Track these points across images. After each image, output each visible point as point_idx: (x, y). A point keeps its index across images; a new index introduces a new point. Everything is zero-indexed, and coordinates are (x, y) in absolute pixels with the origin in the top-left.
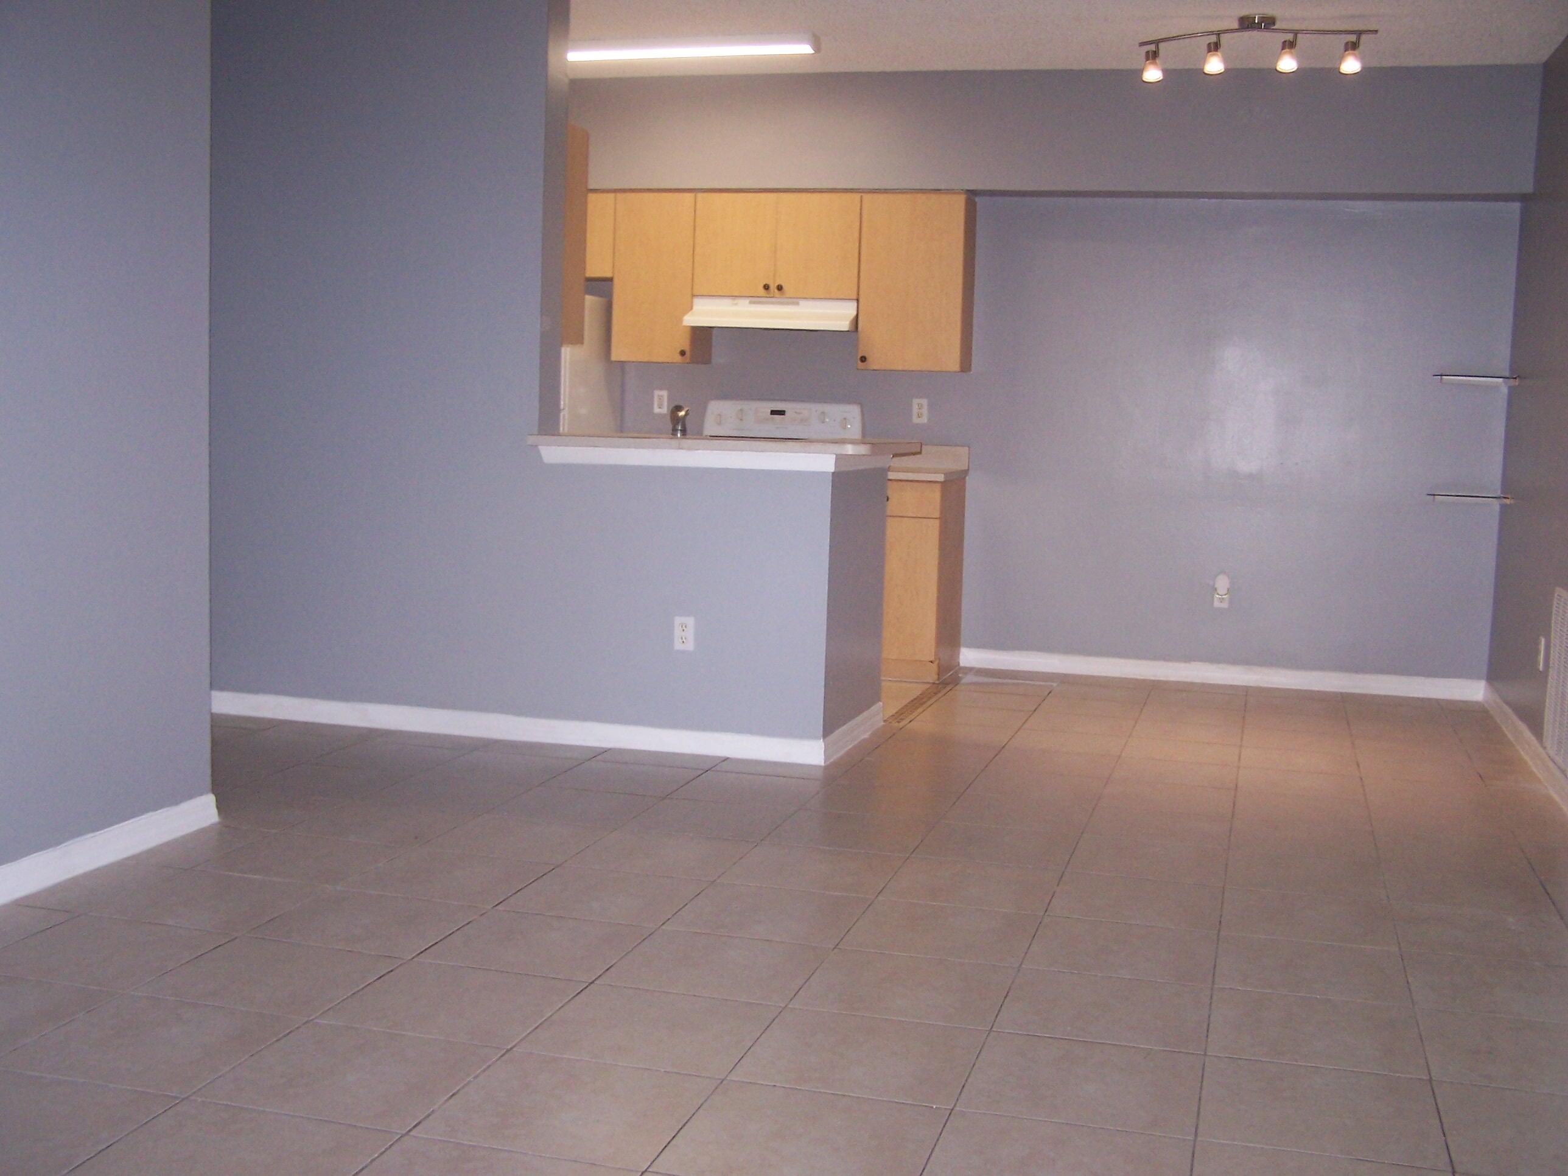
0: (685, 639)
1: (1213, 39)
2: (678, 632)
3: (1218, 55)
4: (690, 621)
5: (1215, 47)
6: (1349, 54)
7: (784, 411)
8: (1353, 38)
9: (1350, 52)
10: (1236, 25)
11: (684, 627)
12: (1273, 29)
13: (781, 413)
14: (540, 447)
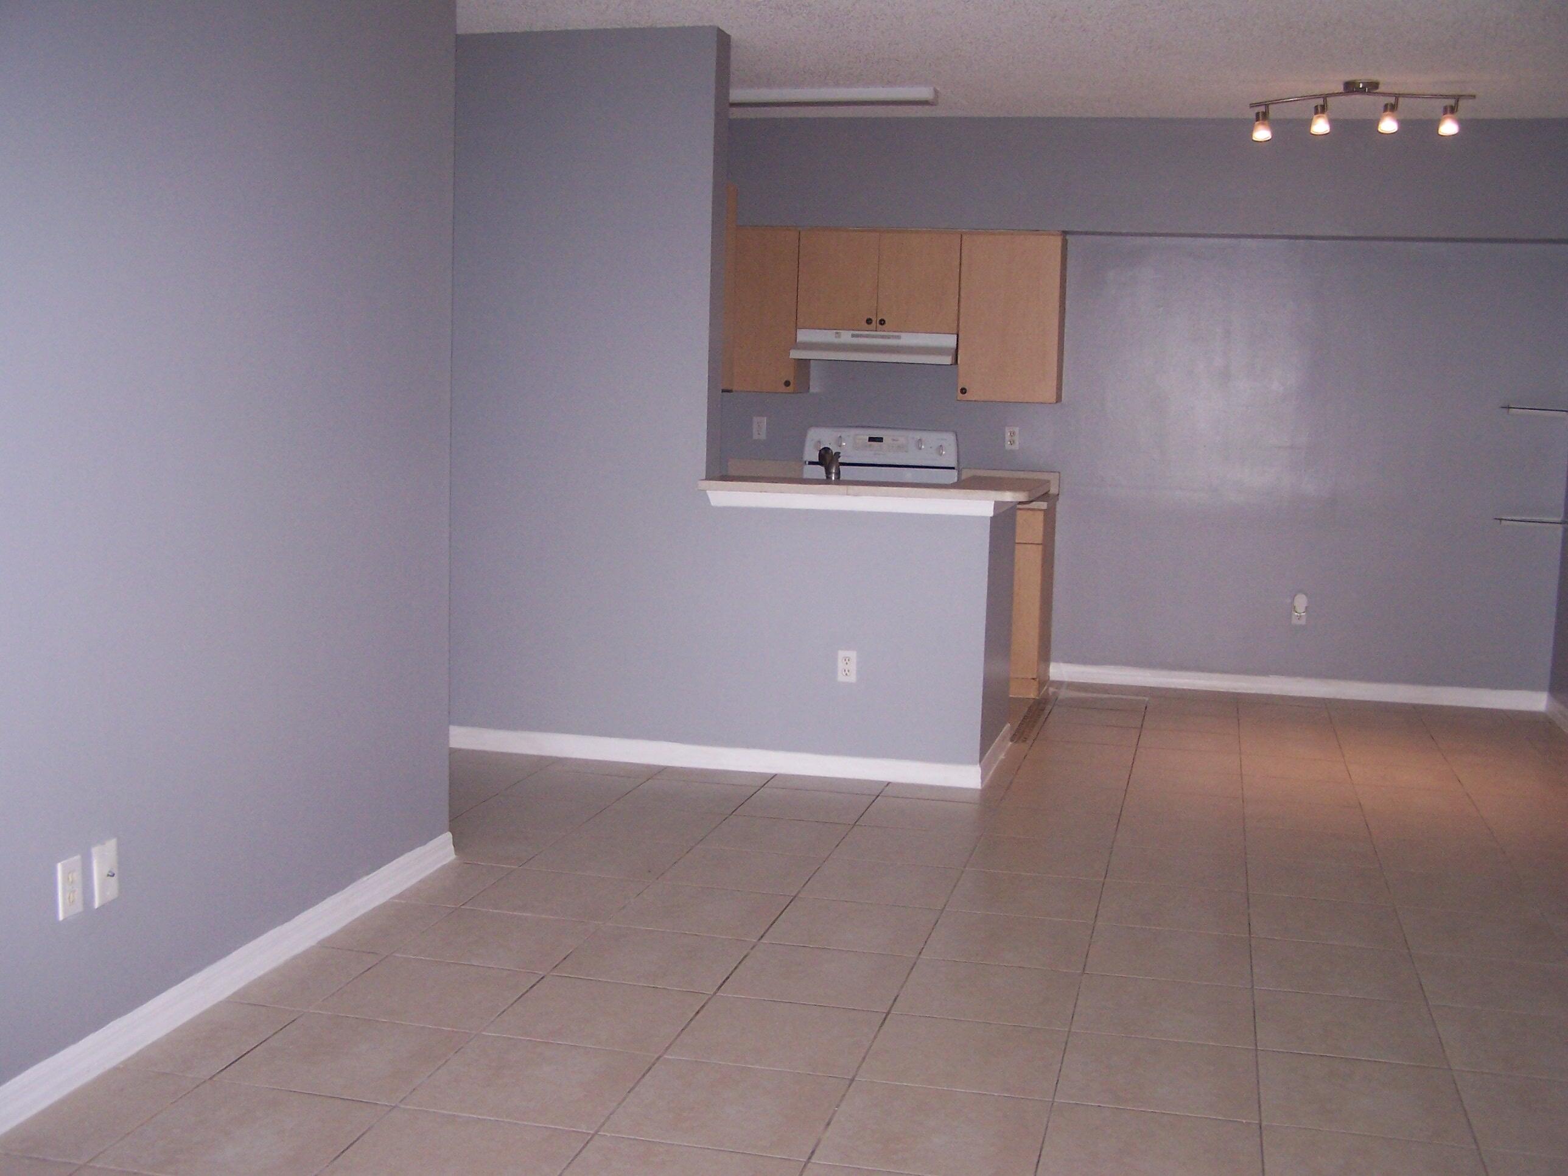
0: (849, 671)
1: (1320, 102)
2: (841, 665)
3: (1324, 117)
4: (853, 655)
5: (1321, 110)
6: (1448, 117)
7: (882, 438)
8: (1452, 102)
9: (1448, 115)
10: (1341, 89)
11: (847, 660)
12: (1375, 93)
13: (880, 440)
14: (707, 491)
